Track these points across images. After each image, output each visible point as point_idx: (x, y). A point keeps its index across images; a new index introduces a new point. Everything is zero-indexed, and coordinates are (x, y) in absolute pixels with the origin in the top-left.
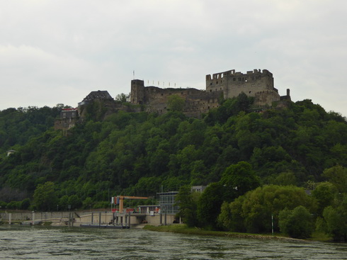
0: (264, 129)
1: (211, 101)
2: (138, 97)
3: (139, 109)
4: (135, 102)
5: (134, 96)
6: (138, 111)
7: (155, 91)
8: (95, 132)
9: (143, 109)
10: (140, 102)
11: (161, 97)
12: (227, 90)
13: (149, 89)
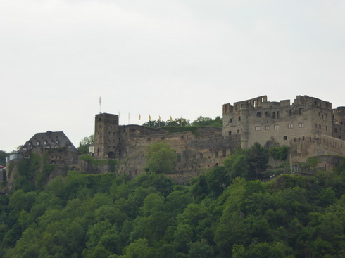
0: (265, 209)
1: (220, 153)
2: (106, 144)
3: (106, 167)
4: (101, 154)
5: (100, 143)
6: (105, 170)
7: (138, 132)
8: (23, 211)
9: (113, 167)
10: (111, 155)
11: (147, 144)
12: (247, 134)
13: (127, 130)
